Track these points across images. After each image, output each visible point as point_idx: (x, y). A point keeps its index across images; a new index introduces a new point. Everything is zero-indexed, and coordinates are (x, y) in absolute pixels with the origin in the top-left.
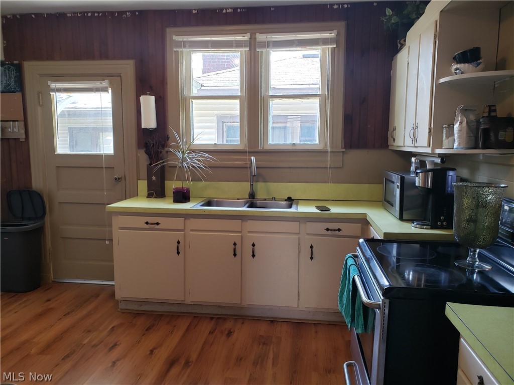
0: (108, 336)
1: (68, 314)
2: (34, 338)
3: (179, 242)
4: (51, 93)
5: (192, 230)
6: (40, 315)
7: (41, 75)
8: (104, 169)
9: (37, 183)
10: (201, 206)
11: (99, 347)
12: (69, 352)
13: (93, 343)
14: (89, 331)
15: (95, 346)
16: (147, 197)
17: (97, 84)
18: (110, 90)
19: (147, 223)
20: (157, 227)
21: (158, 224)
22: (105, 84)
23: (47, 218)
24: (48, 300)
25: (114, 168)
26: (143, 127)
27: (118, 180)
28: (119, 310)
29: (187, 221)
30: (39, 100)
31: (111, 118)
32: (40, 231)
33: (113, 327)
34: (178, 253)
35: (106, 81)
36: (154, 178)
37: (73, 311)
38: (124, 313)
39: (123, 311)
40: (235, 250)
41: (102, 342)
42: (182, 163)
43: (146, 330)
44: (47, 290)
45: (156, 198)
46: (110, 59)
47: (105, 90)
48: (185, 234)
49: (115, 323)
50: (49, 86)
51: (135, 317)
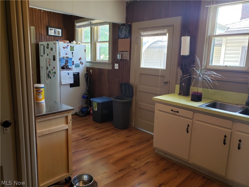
0: (144, 166)
1: (132, 146)
2: (114, 154)
3: (188, 126)
4: (141, 38)
5: (197, 120)
6: (122, 143)
7: (139, 29)
8: (160, 76)
9: (132, 81)
10: (206, 106)
11: (137, 171)
12: (123, 168)
13: (135, 168)
14: (137, 160)
15: (135, 169)
16: (178, 95)
17: (161, 32)
18: (167, 34)
19: (172, 110)
20: (177, 114)
21: (178, 112)
22: (165, 31)
23: (134, 98)
24: (128, 137)
25: (164, 76)
26: (181, 55)
27: (166, 83)
28: (155, 153)
29: (195, 114)
30: (136, 41)
31: (167, 49)
32: (130, 103)
33: (148, 162)
34: (188, 132)
35: (166, 29)
36: (183, 84)
37: (135, 146)
38: (156, 155)
39: (156, 154)
40: (224, 140)
41: (139, 168)
42: (198, 77)
43: (163, 170)
44: (129, 131)
45: (183, 96)
46: (169, 17)
47: (165, 34)
48: (192, 122)
49: (149, 160)
50: (141, 34)
51: (160, 160)
